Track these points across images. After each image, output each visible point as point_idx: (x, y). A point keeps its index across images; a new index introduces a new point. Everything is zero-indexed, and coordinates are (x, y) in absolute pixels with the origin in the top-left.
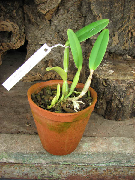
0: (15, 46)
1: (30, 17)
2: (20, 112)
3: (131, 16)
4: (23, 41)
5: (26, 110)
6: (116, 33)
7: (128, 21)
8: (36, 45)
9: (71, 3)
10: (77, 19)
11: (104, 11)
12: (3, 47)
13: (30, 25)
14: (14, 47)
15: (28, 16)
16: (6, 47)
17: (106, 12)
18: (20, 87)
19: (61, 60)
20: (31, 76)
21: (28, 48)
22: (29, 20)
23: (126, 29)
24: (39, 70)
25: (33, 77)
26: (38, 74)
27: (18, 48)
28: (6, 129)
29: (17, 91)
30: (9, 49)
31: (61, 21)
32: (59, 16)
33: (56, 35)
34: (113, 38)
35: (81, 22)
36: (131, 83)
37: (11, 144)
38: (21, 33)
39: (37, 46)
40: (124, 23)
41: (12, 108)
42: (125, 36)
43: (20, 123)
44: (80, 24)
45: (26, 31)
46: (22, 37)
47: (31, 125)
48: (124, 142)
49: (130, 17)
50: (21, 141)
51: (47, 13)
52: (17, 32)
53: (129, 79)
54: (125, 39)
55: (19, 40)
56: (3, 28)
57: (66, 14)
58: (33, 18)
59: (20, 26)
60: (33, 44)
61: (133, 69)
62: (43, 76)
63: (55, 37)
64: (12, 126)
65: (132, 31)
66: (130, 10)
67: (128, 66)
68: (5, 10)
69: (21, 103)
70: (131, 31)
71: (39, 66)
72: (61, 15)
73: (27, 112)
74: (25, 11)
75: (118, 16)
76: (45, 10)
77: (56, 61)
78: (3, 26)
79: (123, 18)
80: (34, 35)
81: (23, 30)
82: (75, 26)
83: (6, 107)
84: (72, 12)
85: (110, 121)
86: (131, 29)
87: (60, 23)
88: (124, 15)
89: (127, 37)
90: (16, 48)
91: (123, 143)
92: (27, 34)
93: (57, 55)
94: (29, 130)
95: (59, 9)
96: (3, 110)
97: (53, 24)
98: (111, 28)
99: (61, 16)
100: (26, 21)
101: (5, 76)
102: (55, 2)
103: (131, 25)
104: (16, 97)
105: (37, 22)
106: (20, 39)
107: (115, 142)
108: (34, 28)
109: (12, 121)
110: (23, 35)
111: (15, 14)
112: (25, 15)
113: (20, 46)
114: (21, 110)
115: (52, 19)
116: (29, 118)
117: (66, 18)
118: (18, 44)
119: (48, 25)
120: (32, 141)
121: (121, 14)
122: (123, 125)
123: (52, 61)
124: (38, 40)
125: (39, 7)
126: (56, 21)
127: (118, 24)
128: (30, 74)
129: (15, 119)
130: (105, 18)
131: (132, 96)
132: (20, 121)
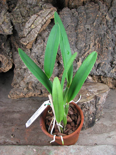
1: (16, 46)
2: (7, 126)
3: (91, 45)
4: (11, 66)
5: (12, 124)
6: (80, 59)
7: (89, 48)
8: (20, 69)
9: (46, 34)
11: (70, 41)
13: (16, 52)
14: (4, 70)
15: (14, 45)
17: (72, 41)
18: (9, 103)
19: (39, 81)
21: (15, 71)
22: (15, 48)
24: (22, 90)
25: (18, 96)
26: (21, 94)
27: (8, 71)
29: (6, 107)
30: (1, 72)
33: (35, 61)
34: (78, 63)
36: (84, 104)
38: (9, 59)
39: (21, 70)
40: (86, 50)
41: (2, 122)
43: (7, 135)
46: (10, 62)
47: (14, 136)
48: (79, 150)
50: (5, 151)
51: (27, 44)
52: (5, 61)
53: (83, 101)
55: (8, 65)
57: (43, 44)
58: (18, 46)
59: (9, 53)
60: (18, 68)
61: (88, 91)
62: (25, 95)
64: (1, 137)
66: (90, 39)
67: (85, 89)
69: (9, 118)
71: (22, 87)
72: (39, 44)
73: (13, 125)
74: (12, 41)
75: (81, 45)
76: (25, 42)
77: (35, 83)
79: (86, 46)
80: (19, 60)
81: (11, 56)
87: (39, 50)
88: (86, 44)
91: (78, 151)
92: (14, 59)
94: (13, 140)
95: (38, 39)
97: (33, 52)
100: (13, 49)
102: (32, 37)
104: (5, 112)
106: (8, 64)
107: (72, 150)
110: (11, 60)
111: (3, 46)
112: (12, 44)
113: (9, 69)
114: (8, 124)
115: (33, 48)
116: (13, 131)
117: (43, 46)
118: (7, 68)
119: (29, 53)
120: (13, 151)
121: (84, 43)
122: (83, 134)
123: (32, 83)
124: (22, 65)
125: (21, 40)
126: (35, 49)
127: (81, 50)
128: (16, 94)
129: (3, 132)
130: (71, 46)
131: (87, 113)
132: (7, 133)
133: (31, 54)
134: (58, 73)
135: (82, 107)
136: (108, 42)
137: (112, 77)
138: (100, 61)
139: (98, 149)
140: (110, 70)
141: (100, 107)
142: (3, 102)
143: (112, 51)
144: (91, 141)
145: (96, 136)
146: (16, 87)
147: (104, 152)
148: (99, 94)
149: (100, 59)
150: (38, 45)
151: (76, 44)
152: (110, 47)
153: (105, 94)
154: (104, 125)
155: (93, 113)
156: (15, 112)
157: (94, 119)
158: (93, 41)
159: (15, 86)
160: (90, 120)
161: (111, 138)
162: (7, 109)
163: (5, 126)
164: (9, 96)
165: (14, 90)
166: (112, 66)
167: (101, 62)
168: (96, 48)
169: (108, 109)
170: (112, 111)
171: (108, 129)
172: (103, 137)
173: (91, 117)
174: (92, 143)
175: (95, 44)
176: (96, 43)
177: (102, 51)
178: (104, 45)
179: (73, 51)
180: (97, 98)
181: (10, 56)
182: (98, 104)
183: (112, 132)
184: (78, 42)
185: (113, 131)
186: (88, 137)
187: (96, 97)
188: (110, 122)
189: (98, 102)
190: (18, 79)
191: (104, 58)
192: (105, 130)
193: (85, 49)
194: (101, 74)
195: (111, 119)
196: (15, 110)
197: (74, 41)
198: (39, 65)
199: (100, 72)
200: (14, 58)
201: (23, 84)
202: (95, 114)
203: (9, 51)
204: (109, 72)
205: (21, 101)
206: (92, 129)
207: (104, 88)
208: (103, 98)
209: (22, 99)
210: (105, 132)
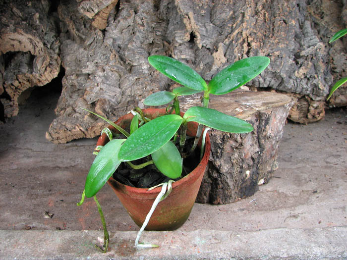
0: (40, 79)
1: (69, 26)
2: (37, 196)
3: (246, 13)
4: (55, 70)
5: (50, 191)
6: (221, 44)
7: (242, 21)
8: (78, 76)
10: (153, 25)
11: (198, 8)
12: (20, 83)
13: (68, 41)
14: (40, 81)
15: (65, 24)
16: (25, 82)
17: (202, 8)
18: (47, 152)
19: (121, 100)
20: (65, 131)
21: (64, 81)
22: (68, 32)
23: (239, 36)
24: (80, 119)
25: (69, 133)
26: (77, 127)
27: (47, 82)
28: (6, 223)
29: (39, 159)
30: (31, 85)
31: (124, 31)
32: (119, 21)
33: (114, 56)
34: (215, 55)
35: (161, 30)
37: (6, 247)
38: (52, 56)
39: (79, 78)
40: (236, 27)
41: (25, 188)
42: (236, 50)
43: (34, 213)
44: (158, 33)
45: (62, 53)
46: (54, 62)
47: (52, 216)
48: (216, 239)
49: (246, 15)
50: (24, 241)
51: (95, 16)
52: (40, 52)
54: (236, 54)
55: (48, 68)
56: (13, 46)
57: (132, 18)
58: (74, 27)
59: (53, 43)
60: (72, 75)
61: (240, 105)
62: (87, 130)
63: (111, 59)
64: (18, 218)
65: (250, 39)
66: (246, 2)
67: (232, 101)
68: (21, 14)
69: (43, 179)
70: (248, 41)
71: (80, 114)
72: (123, 19)
73: (51, 194)
74: (60, 17)
75: (223, 15)
76: (91, 10)
77: (111, 103)
78: (12, 42)
80: (77, 58)
81: (57, 51)
82: (150, 38)
83: (14, 186)
84: (143, 12)
85: (202, 205)
86: (248, 37)
87: (123, 33)
88: (234, 12)
89: (241, 51)
90: (42, 83)
91: (213, 241)
92: (63, 57)
93: (114, 92)
94: (48, 224)
95: (120, 8)
96: (7, 193)
97: (109, 36)
98: (212, 36)
99: (123, 21)
100: (62, 34)
101: (22, 134)
103: (247, 29)
104: (34, 169)
105: (80, 35)
106: (50, 67)
107: (198, 239)
108: (76, 45)
109: (19, 210)
110: (56, 60)
111: (37, 20)
112: (61, 24)
113: (50, 80)
114: (39, 191)
115: (108, 28)
116: (52, 204)
117: (132, 24)
118: (47, 76)
119: (100, 38)
120: (45, 240)
121: (230, 10)
122: (227, 211)
123: (104, 102)
124: (81, 67)
125: (81, 7)
126: (114, 31)
127: (224, 28)
128: (63, 127)
129: (26, 207)
130: (200, 20)
131: (236, 155)
132: (35, 210)
133: (105, 41)
134: (169, 85)
135: (224, 137)
136: (288, 9)
137: (299, 90)
138: (269, 51)
139: (267, 237)
140: (294, 71)
141: (270, 146)
142: (32, 150)
143: (298, 30)
144: (247, 226)
145: (261, 214)
146: (65, 114)
147: (280, 242)
148: (266, 109)
149: (270, 46)
150: (122, 22)
151: (211, 14)
152: (292, 18)
153: (281, 110)
154: (279, 194)
155: (253, 159)
156: (59, 168)
157: (256, 175)
158: (253, 5)
159: (63, 111)
160: (246, 175)
161: (299, 219)
162: (41, 162)
163: (32, 195)
164: (47, 136)
165: (59, 121)
166: (297, 63)
167: (272, 51)
168: (258, 21)
169: (290, 163)
170: (300, 165)
171: (291, 201)
172: (278, 217)
173: (249, 169)
174: (249, 229)
175: (257, 13)
176: (258, 9)
177: (273, 29)
178: (278, 15)
179: (203, 29)
180: (261, 117)
181: (54, 50)
182: (264, 134)
183: (300, 207)
184: (215, 10)
185: (303, 204)
186: (239, 217)
187: (259, 115)
188: (296, 188)
189: (265, 128)
190: (71, 97)
191: (278, 43)
192: (282, 203)
193: (233, 25)
194: (270, 82)
195: (296, 182)
196: (61, 165)
197: (205, 8)
198: (121, 65)
199: (268, 79)
200: (64, 55)
201: (82, 107)
202: (259, 162)
203: (53, 40)
204: (290, 77)
205: (76, 147)
206: (250, 200)
207: (278, 99)
208: (278, 121)
209: (80, 144)
210: (282, 208)
